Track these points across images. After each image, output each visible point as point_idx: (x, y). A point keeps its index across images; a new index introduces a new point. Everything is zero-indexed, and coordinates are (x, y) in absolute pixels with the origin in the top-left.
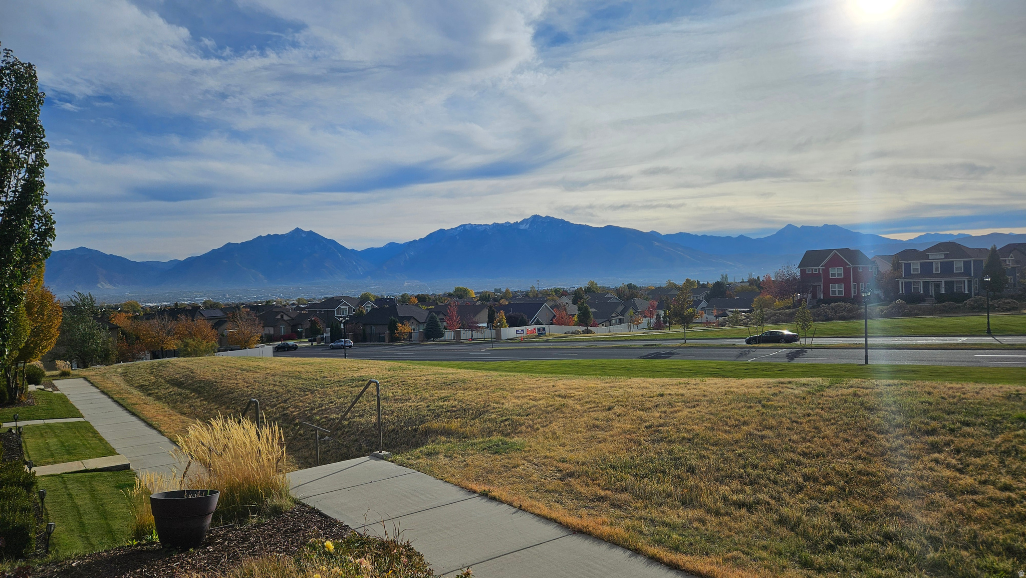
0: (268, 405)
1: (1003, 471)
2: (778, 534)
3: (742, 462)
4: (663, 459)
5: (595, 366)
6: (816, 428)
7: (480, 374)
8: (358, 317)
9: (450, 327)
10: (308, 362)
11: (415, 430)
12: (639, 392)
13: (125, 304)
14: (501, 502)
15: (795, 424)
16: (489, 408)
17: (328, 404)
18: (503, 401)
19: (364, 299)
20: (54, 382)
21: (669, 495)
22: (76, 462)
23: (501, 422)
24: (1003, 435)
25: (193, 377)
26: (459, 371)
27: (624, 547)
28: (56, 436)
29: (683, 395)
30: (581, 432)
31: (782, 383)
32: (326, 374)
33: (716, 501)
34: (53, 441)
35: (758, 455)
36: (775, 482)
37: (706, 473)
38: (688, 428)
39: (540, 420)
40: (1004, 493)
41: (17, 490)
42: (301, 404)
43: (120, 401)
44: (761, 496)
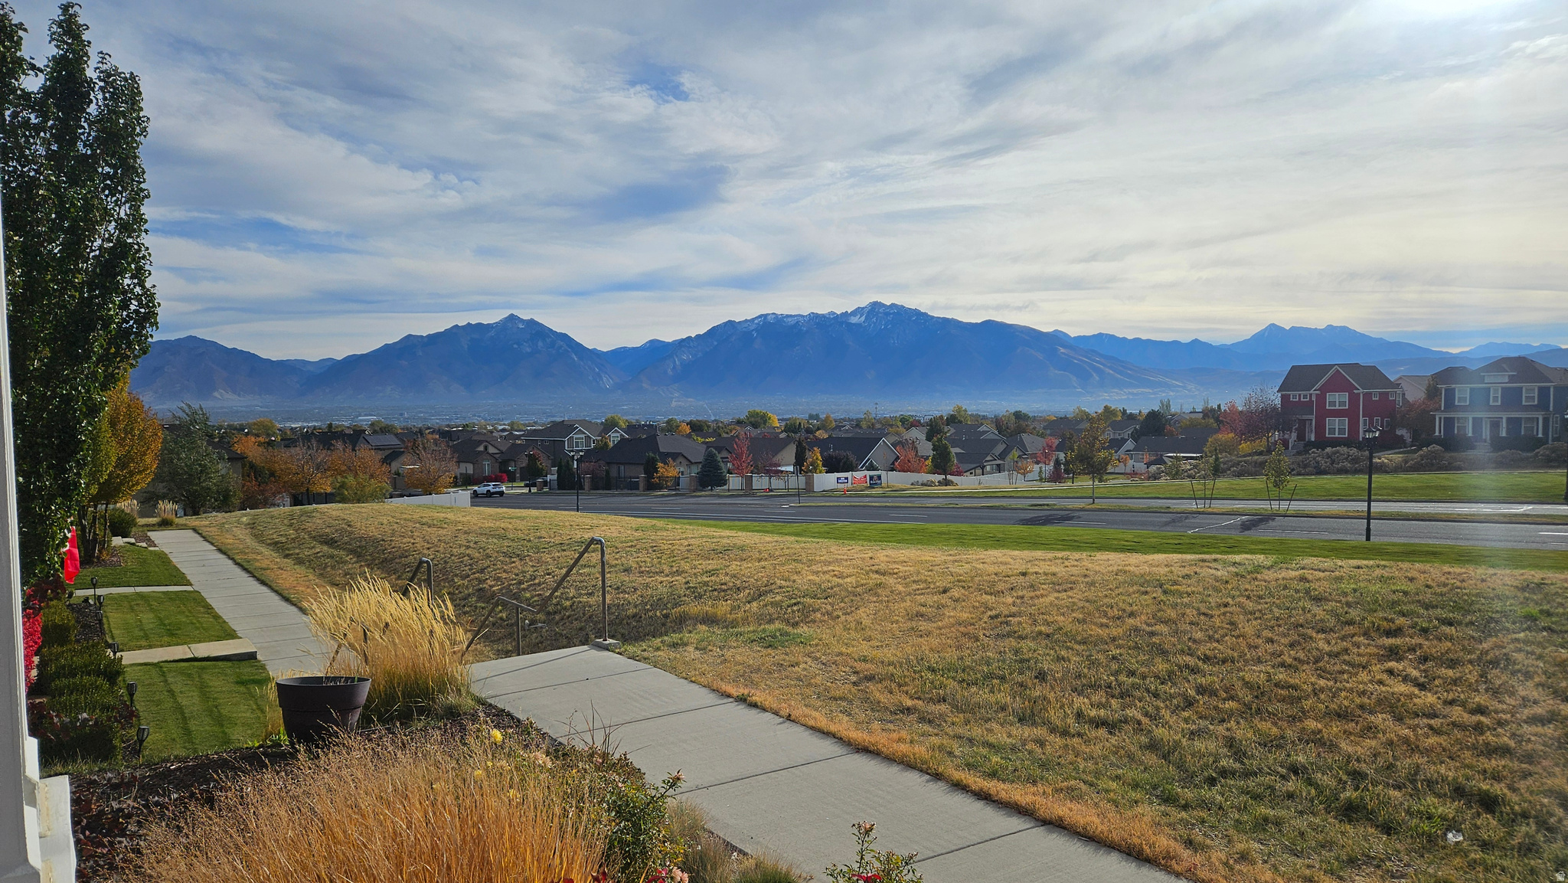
0: (456, 575)
1: (1482, 687)
2: (1142, 763)
3: (1114, 666)
4: (1004, 661)
5: (949, 533)
6: (1232, 623)
7: (768, 539)
8: (600, 452)
9: (738, 470)
10: (519, 515)
11: (666, 616)
12: (992, 569)
13: (255, 424)
14: (764, 710)
15: (1202, 617)
16: (773, 587)
17: (543, 576)
18: (795, 577)
19: (610, 425)
20: (149, 534)
21: (1003, 709)
22: (180, 648)
23: (788, 606)
24: (1494, 639)
25: (351, 533)
26: (740, 534)
27: (921, 771)
28: (152, 610)
29: (1054, 574)
30: (897, 622)
31: (1204, 561)
32: (543, 533)
33: (1066, 715)
34: (147, 618)
35: (1139, 658)
36: (1156, 695)
37: (1062, 680)
38: (1050, 619)
39: (842, 605)
40: (1473, 717)
41: (96, 681)
42: (504, 575)
43: (244, 564)
44: (1130, 712)
